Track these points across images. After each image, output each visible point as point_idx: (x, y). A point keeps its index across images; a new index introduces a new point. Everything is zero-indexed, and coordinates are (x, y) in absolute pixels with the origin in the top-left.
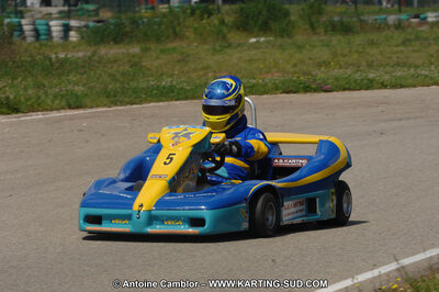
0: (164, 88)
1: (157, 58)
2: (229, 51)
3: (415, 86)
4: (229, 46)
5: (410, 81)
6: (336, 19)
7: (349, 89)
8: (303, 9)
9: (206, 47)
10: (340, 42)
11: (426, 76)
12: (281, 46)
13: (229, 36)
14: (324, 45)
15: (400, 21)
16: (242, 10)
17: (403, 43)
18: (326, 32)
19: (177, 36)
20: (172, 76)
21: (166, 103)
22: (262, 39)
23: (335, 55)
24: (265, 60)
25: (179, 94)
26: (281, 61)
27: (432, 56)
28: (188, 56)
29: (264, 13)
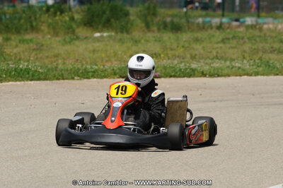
0: (21, 70)
1: (17, 46)
2: (77, 43)
3: (229, 76)
4: (78, 38)
5: (225, 72)
6: (168, 20)
7: (174, 76)
8: (140, 11)
9: (58, 39)
10: (170, 38)
11: (239, 68)
12: (121, 39)
13: (77, 31)
14: (156, 41)
15: (221, 24)
16: (89, 9)
17: (223, 41)
18: (159, 29)
19: (34, 29)
20: (28, 61)
21: (23, 82)
22: (105, 34)
23: (165, 48)
24: (106, 51)
25: (33, 75)
26: (120, 53)
27: (245, 51)
28: (42, 45)
29: (108, 12)
